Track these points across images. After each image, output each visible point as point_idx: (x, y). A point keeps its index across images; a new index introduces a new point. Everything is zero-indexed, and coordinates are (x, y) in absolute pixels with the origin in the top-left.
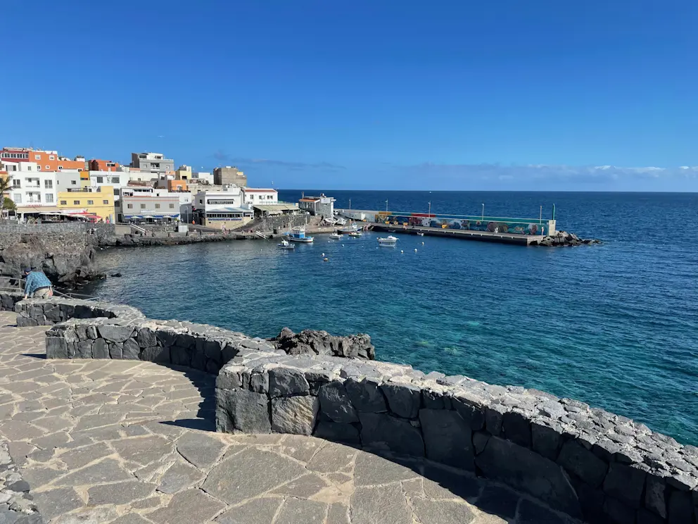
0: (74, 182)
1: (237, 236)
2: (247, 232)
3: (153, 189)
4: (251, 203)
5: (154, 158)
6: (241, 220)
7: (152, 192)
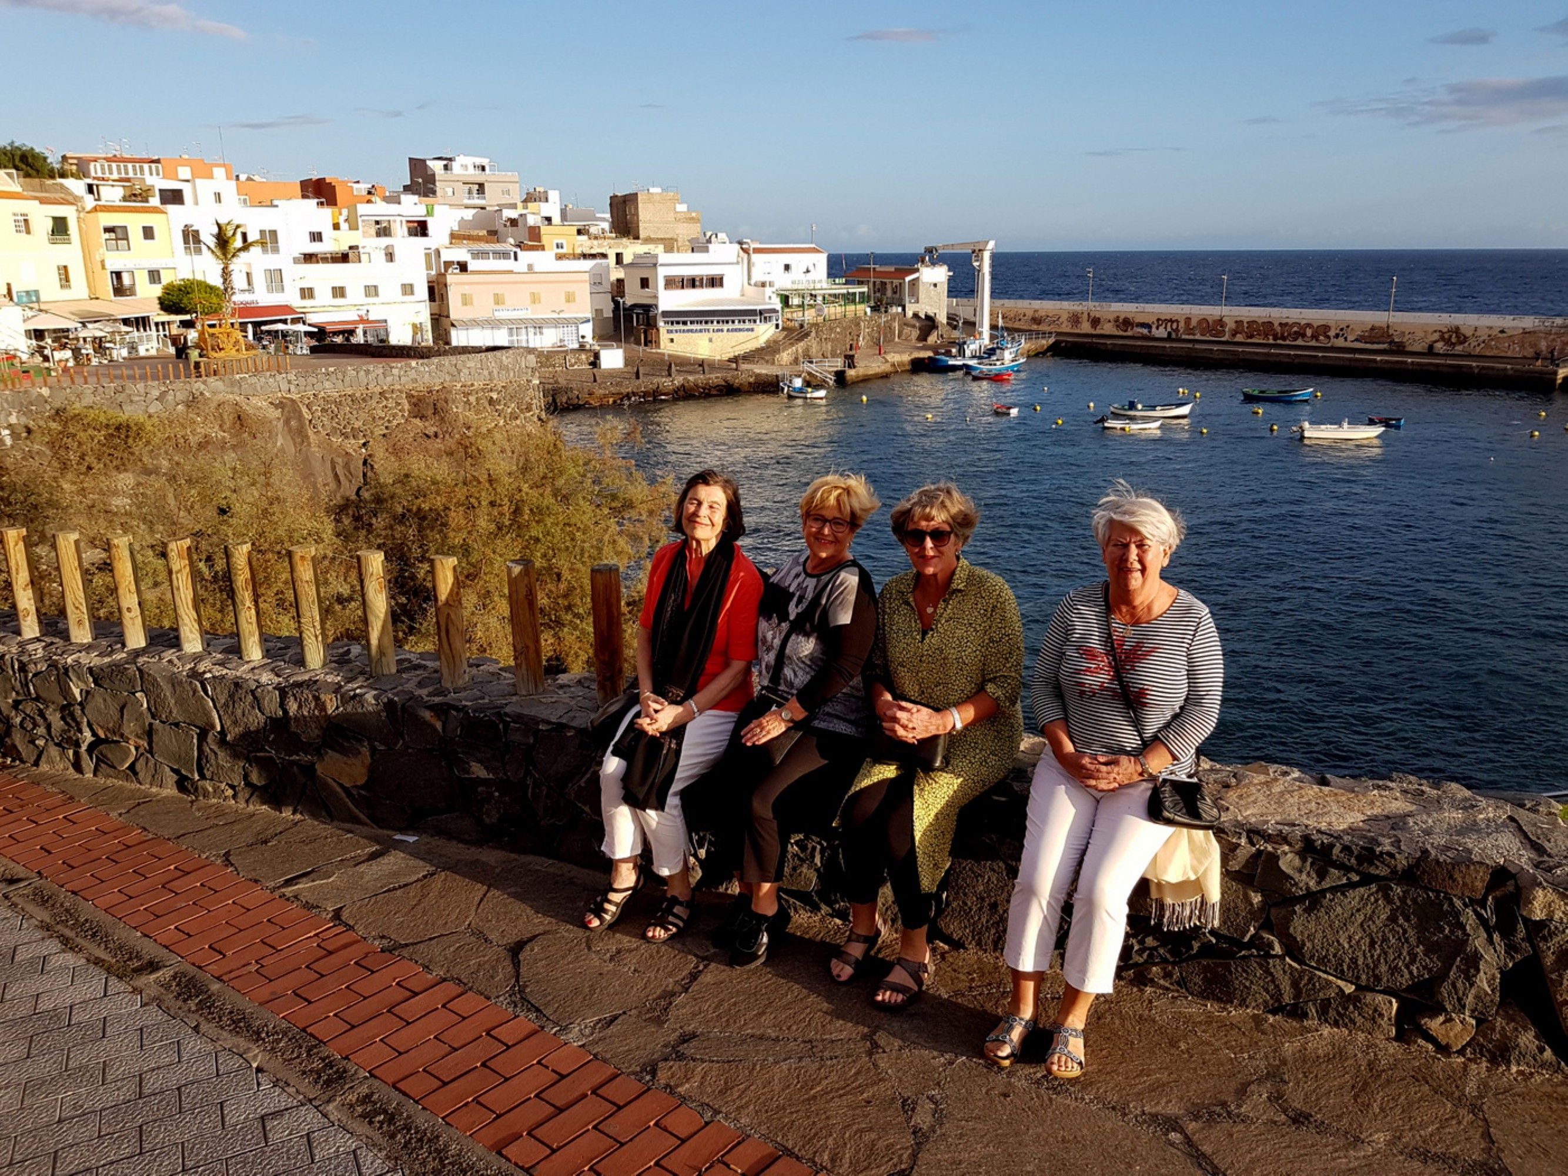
0: (316, 237)
1: (758, 375)
2: (773, 363)
3: (518, 250)
4: (771, 284)
5: (471, 170)
6: (752, 330)
7: (516, 259)
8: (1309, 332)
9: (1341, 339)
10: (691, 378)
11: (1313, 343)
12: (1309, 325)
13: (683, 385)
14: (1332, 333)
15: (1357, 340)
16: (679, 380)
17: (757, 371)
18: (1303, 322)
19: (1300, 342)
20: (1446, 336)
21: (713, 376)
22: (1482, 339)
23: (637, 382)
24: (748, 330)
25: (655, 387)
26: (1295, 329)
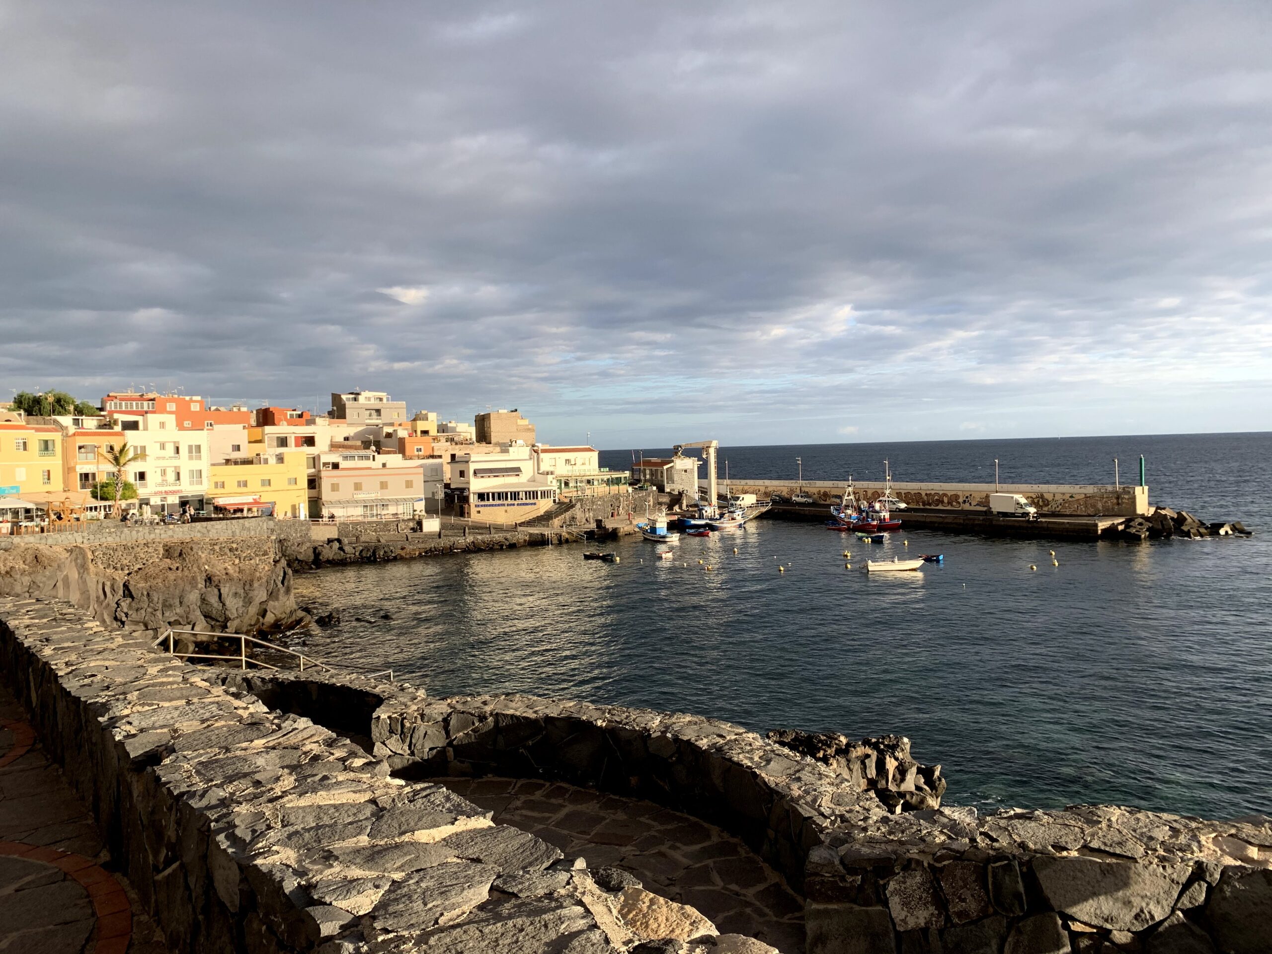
0: (237, 448)
1: (531, 535)
2: (548, 526)
3: (376, 454)
4: (552, 473)
5: (372, 401)
6: (535, 504)
7: (374, 460)
8: (946, 500)
9: (967, 504)
10: (479, 537)
11: (949, 508)
12: (945, 495)
13: (473, 542)
14: (961, 500)
15: (977, 505)
16: (470, 539)
17: (531, 532)
18: (941, 493)
19: (940, 507)
20: (1036, 501)
21: (496, 536)
22: (1059, 503)
23: (438, 540)
24: (531, 504)
25: (451, 544)
26: (936, 497)
